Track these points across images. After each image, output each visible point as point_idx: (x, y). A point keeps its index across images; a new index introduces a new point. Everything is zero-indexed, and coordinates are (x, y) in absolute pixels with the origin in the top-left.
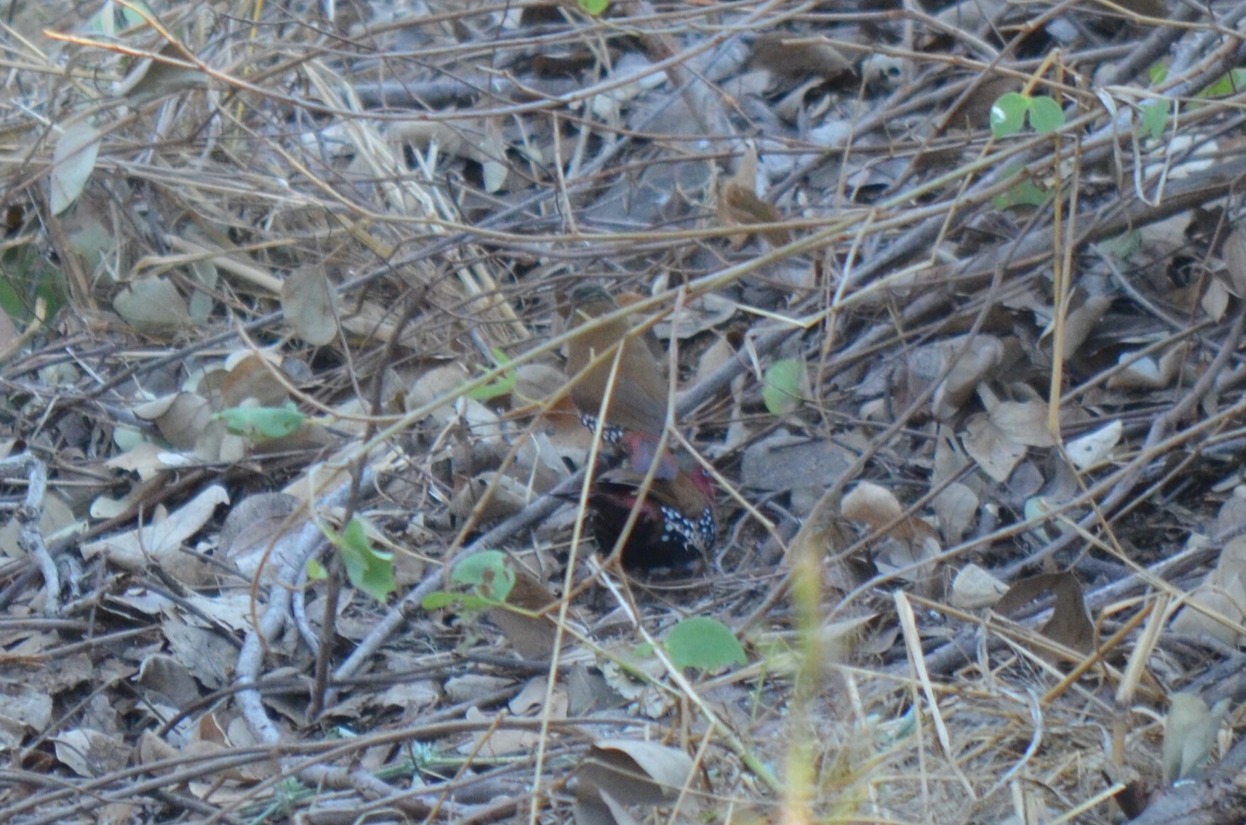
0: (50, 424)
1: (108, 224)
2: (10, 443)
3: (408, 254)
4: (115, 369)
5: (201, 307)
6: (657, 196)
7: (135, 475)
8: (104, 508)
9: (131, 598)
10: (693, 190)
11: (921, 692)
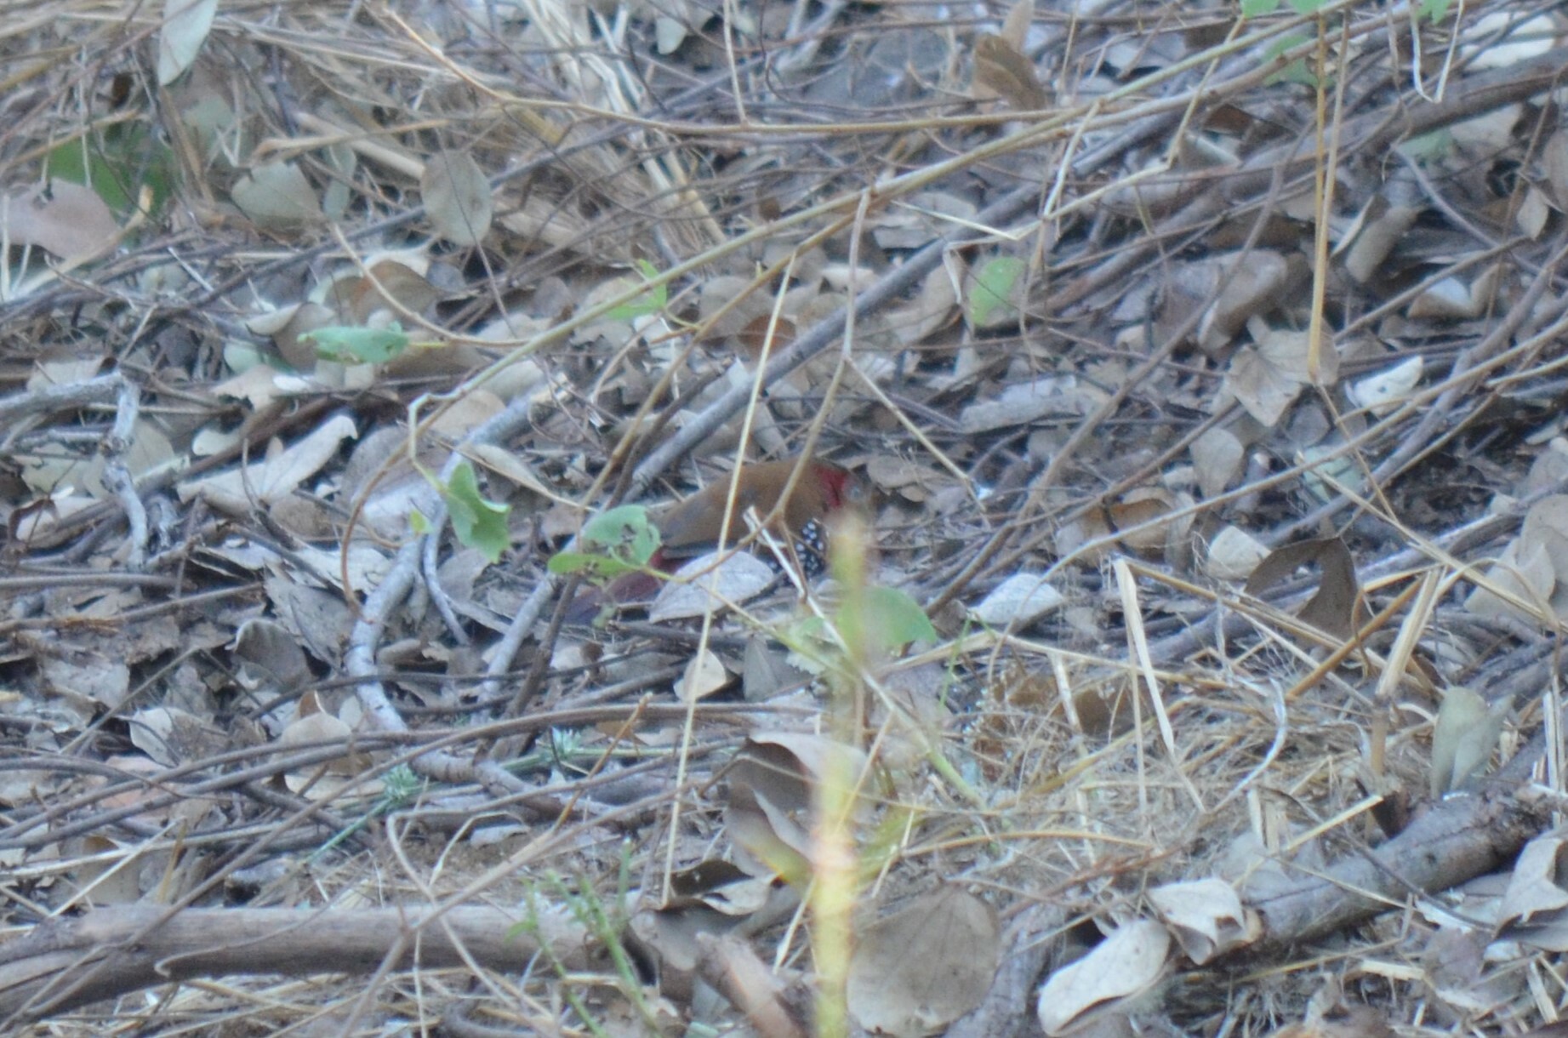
0: (146, 339)
1: (229, 96)
2: (99, 360)
3: (580, 138)
4: (227, 272)
5: (337, 198)
6: (887, 76)
7: (247, 402)
8: (209, 443)
9: (230, 551)
10: (928, 70)
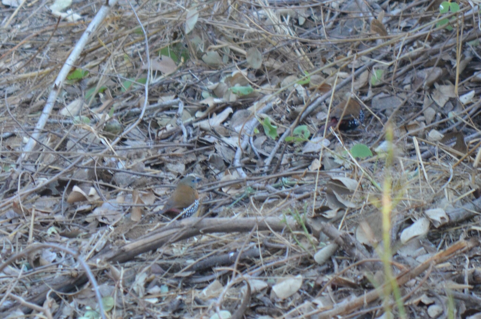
0: (185, 91)
1: (201, 37)
2: (174, 96)
3: (281, 44)
4: (202, 76)
5: (226, 59)
6: (349, 29)
7: (208, 105)
8: (199, 114)
9: (206, 138)
10: (359, 28)
11: (420, 164)
